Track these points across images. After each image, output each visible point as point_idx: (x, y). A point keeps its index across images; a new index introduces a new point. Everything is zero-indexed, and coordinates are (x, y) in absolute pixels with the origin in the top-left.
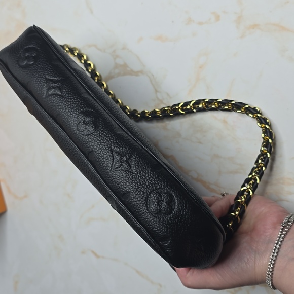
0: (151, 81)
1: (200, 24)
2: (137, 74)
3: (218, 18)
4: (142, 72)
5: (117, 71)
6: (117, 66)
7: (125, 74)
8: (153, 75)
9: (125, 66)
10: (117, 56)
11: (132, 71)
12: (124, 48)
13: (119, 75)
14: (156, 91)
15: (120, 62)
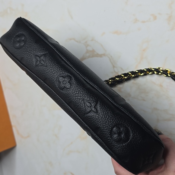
0: (110, 60)
1: (143, 22)
2: (101, 56)
3: (155, 18)
4: (104, 55)
5: (88, 55)
6: (88, 51)
7: (93, 56)
8: (111, 56)
9: (93, 51)
10: (88, 45)
11: (98, 54)
12: (92, 40)
13: (89, 57)
14: (114, 67)
15: (90, 48)
